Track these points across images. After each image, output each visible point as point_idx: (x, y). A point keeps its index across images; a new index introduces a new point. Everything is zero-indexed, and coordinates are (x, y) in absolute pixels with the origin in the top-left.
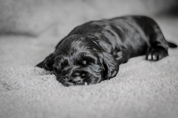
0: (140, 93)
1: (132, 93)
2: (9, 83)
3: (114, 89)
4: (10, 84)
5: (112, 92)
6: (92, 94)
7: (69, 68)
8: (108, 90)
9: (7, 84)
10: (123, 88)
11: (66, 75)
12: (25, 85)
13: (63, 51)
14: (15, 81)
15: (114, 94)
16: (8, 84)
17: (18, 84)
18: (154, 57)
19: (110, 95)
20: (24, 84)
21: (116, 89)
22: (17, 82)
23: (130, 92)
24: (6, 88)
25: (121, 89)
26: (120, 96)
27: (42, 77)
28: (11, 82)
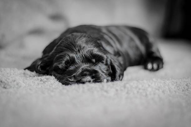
0: (169, 92)
1: (161, 90)
2: (6, 80)
3: (140, 86)
4: (8, 82)
5: (140, 89)
6: (117, 90)
7: (76, 66)
8: (134, 86)
9: (4, 82)
10: (149, 86)
11: (74, 75)
12: (25, 85)
13: (66, 47)
14: (14, 79)
15: (141, 91)
16: (6, 82)
17: (17, 82)
18: (155, 66)
19: (138, 92)
20: (23, 83)
21: (143, 86)
22: (16, 80)
23: (159, 90)
24: (3, 86)
25: (147, 86)
26: (148, 93)
27: (41, 79)
28: (9, 79)
